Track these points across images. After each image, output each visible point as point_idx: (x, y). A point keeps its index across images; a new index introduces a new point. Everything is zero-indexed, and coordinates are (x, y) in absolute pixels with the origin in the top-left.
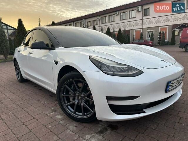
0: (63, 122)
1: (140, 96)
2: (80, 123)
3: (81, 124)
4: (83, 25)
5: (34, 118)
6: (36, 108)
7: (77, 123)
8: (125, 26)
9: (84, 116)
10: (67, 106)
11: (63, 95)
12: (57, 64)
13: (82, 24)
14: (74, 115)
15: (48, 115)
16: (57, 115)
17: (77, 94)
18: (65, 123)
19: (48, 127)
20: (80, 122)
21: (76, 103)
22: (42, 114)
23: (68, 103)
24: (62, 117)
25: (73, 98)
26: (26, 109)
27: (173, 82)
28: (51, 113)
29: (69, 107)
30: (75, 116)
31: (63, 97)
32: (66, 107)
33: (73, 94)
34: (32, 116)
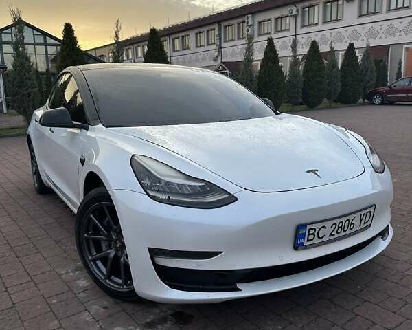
0: (85, 295)
1: (222, 252)
2: (118, 301)
3: (118, 303)
4: (248, 31)
5: (32, 280)
6: (45, 259)
7: (111, 300)
8: (372, 34)
9: (125, 287)
10: (94, 261)
11: (86, 235)
12: (83, 164)
13: (245, 29)
14: (107, 281)
15: (63, 277)
16: (79, 279)
17: (113, 236)
18: (88, 297)
19: (49, 302)
20: (118, 299)
21: (112, 255)
22: (53, 273)
23: (97, 253)
24: (88, 284)
25: (107, 243)
26: (26, 259)
27: (317, 227)
28: (71, 274)
29: (99, 263)
30: (109, 285)
31: (87, 239)
32: (92, 263)
33: (105, 235)
34: (29, 275)
